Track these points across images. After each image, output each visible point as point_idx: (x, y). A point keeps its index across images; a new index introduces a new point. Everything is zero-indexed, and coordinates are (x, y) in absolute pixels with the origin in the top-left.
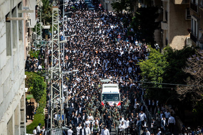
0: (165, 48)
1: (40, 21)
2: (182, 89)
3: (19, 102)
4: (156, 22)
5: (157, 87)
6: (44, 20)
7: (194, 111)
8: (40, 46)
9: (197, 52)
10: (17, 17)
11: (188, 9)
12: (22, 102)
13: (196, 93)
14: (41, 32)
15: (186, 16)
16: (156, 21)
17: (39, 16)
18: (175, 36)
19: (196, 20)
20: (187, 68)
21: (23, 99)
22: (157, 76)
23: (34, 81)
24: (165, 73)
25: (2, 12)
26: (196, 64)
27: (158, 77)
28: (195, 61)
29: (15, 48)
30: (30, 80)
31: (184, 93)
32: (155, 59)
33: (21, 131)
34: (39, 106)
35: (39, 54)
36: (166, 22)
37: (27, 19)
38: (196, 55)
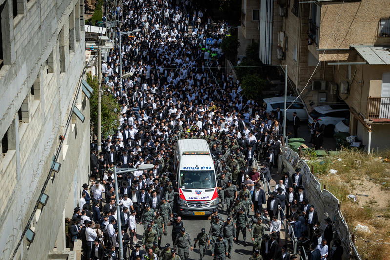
33: (80, 23)
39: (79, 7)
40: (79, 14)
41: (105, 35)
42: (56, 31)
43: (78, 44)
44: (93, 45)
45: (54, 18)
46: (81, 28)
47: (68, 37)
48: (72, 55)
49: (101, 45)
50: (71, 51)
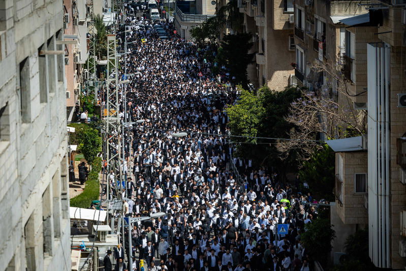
0: (260, 90)
1: (93, 55)
2: (284, 145)
3: (59, 166)
5: (250, 141)
6: (99, 53)
7: (301, 173)
8: (93, 87)
9: (304, 95)
10: (56, 51)
11: (292, 36)
12: (63, 165)
13: (303, 150)
14: (95, 70)
15: (290, 46)
16: (249, 52)
17: (92, 48)
19: (303, 51)
20: (290, 116)
21: (66, 161)
22: (250, 127)
23: (85, 135)
24: (260, 123)
25: (33, 44)
26: (302, 111)
28: (301, 107)
29: (52, 92)
30: (80, 134)
31: (286, 150)
32: (247, 104)
33: (62, 205)
34: (92, 169)
36: (262, 54)
37: (75, 52)
38: (302, 98)
39: (60, 178)
40: (60, 191)
41: (105, 223)
42: (20, 221)
43: (59, 242)
44: (84, 241)
45: (17, 199)
46: (63, 213)
47: (42, 231)
48: (47, 261)
49: (98, 240)
50: (47, 254)
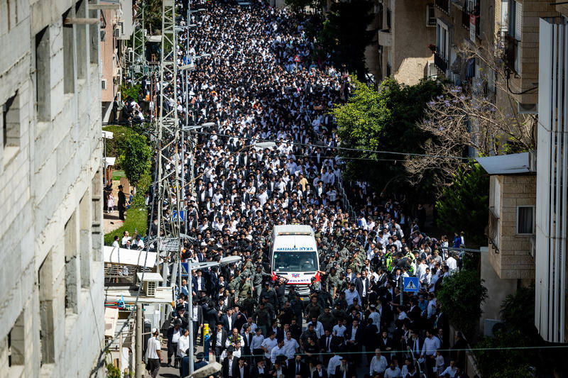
0: (383, 83)
1: (141, 27)
2: (416, 163)
3: (90, 184)
4: (370, 31)
5: (367, 157)
6: (150, 24)
7: (439, 205)
8: (140, 75)
9: (447, 91)
10: (88, 18)
11: (431, 5)
12: (95, 184)
13: (443, 171)
14: (144, 49)
15: (428, 19)
16: (369, 28)
17: (141, 17)
18: (404, 58)
19: (446, 28)
20: (425, 121)
21: (99, 178)
22: (367, 136)
23: (128, 144)
24: (382, 131)
25: (56, 8)
26: (444, 114)
27: (368, 138)
28: (442, 108)
29: (81, 78)
30: (120, 142)
31: (419, 171)
32: (364, 103)
33: (93, 242)
34: (137, 192)
35: (140, 92)
36: (387, 31)
37: (115, 22)
38: (444, 95)
39: (90, 203)
41: (154, 270)
42: (33, 262)
43: (87, 293)
44: (123, 295)
45: (28, 231)
46: (94, 253)
47: (63, 277)
48: (70, 321)
49: (143, 294)
50: (69, 311)
